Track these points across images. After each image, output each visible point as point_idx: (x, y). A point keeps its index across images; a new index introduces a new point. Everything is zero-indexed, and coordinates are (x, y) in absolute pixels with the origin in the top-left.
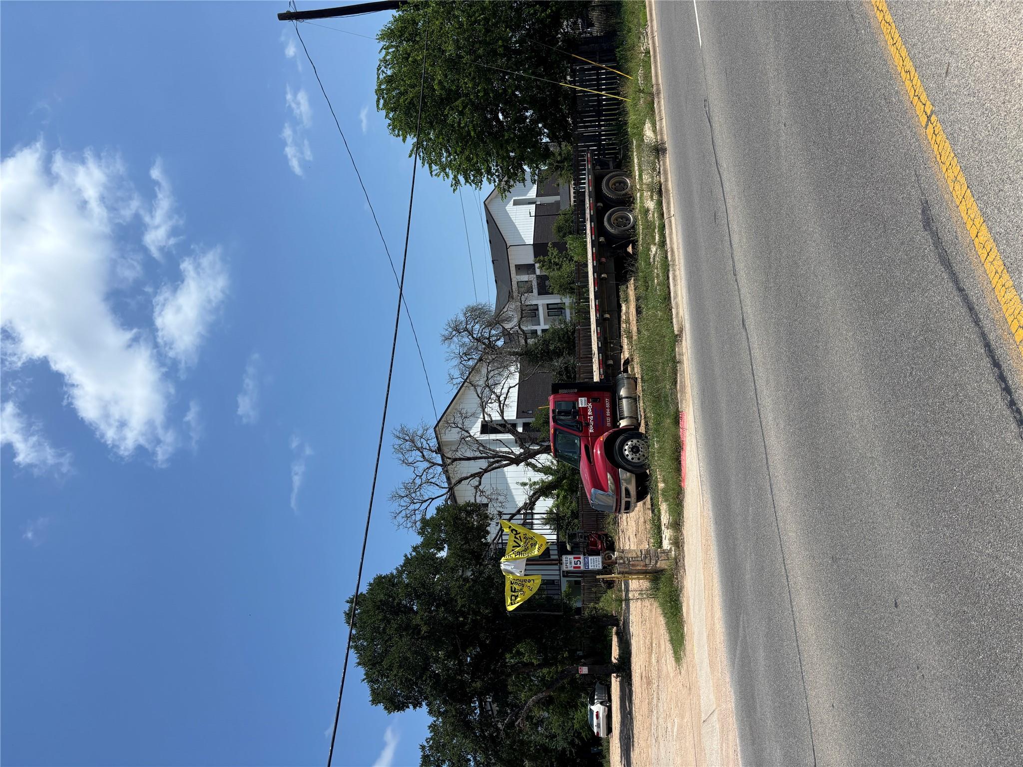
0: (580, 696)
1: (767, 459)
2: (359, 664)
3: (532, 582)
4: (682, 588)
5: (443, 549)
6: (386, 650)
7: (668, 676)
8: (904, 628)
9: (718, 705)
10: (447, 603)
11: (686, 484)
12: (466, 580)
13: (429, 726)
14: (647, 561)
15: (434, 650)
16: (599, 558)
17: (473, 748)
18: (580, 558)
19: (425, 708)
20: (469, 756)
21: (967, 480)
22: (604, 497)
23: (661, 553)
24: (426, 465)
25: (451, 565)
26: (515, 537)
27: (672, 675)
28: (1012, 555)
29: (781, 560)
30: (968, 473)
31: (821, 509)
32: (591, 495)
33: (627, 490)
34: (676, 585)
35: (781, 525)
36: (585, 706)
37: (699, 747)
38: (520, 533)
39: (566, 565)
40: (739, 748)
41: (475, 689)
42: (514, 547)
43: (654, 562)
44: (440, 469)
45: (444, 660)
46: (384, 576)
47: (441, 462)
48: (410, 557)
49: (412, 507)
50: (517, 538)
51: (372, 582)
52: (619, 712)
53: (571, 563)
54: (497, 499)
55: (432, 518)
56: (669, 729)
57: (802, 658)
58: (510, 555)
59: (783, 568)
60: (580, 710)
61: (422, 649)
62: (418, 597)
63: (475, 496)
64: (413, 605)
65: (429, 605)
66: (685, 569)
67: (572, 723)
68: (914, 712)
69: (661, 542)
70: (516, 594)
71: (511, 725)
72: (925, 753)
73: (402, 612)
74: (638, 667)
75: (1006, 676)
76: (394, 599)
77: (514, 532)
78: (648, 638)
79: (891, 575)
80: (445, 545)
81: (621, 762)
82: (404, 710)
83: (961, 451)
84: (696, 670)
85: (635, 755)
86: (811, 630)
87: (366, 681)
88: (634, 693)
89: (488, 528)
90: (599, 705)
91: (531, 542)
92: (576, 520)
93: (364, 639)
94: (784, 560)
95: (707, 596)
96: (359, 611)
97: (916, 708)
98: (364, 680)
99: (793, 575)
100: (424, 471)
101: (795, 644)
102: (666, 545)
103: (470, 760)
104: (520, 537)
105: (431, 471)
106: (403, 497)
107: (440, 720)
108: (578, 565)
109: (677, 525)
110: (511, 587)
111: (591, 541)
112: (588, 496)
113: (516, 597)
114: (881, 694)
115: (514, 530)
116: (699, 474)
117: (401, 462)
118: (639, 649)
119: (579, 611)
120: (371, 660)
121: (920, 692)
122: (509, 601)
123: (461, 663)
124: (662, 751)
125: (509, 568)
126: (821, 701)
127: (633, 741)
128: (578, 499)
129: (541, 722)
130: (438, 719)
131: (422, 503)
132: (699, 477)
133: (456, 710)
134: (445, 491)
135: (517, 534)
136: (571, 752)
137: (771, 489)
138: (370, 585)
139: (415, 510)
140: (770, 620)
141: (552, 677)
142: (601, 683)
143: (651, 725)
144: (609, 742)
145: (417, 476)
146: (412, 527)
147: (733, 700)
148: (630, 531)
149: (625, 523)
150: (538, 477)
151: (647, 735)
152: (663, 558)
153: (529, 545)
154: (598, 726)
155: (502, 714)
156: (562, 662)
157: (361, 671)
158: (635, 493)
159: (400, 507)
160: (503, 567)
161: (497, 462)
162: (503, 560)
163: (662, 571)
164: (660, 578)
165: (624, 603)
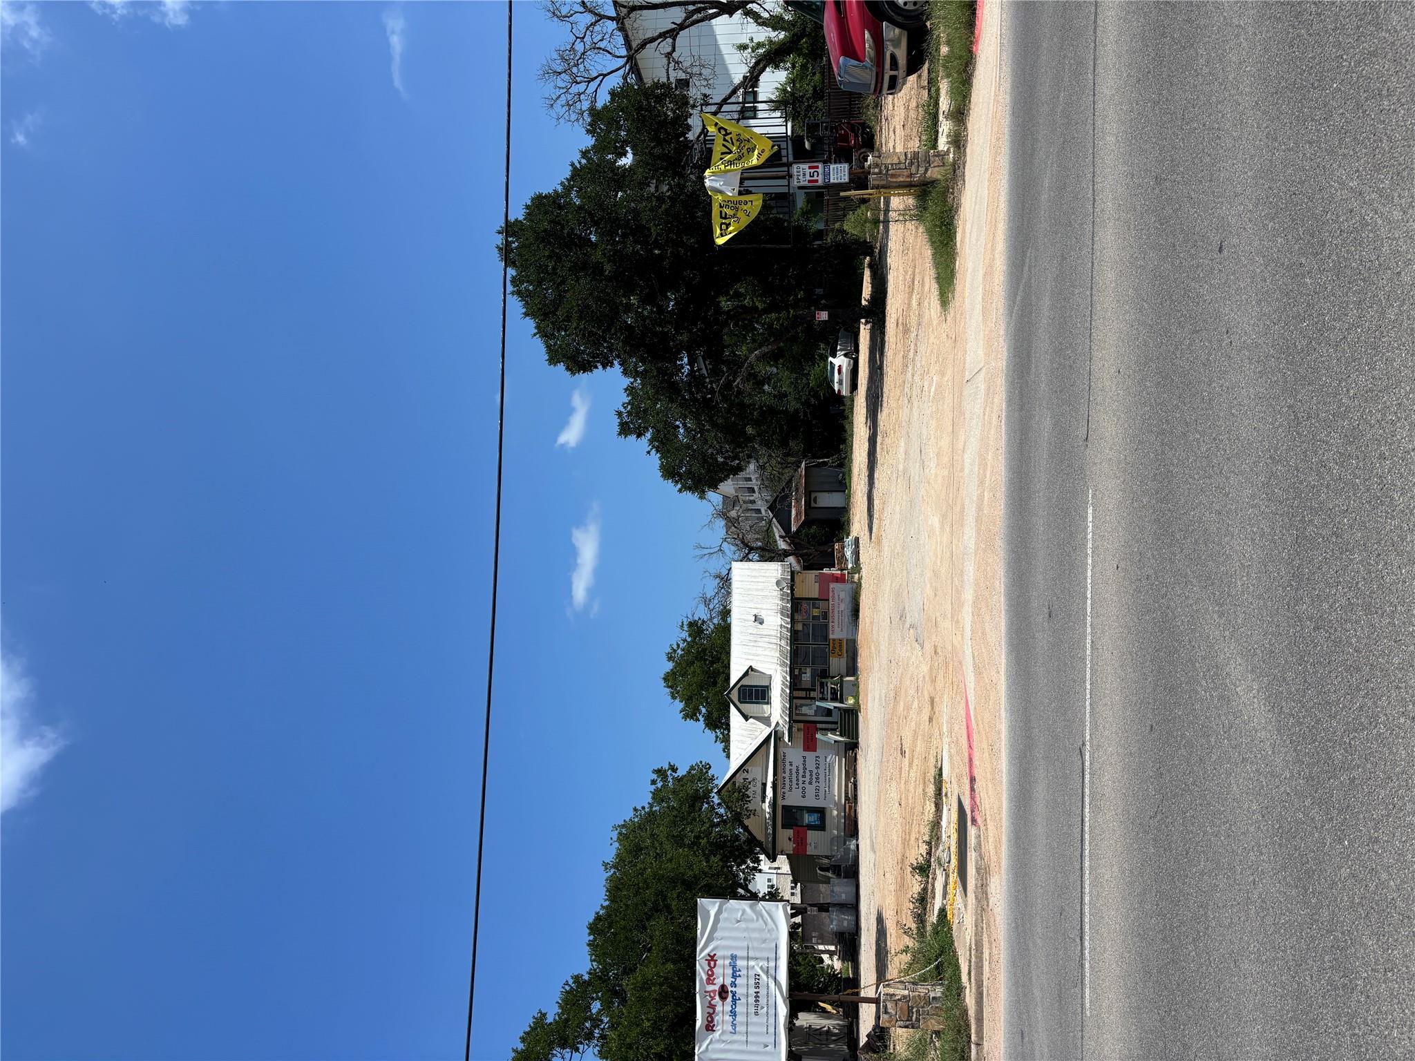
0: (818, 348)
1: (1096, 13)
2: (526, 314)
3: (749, 204)
4: (959, 206)
5: (624, 154)
6: (560, 295)
7: (930, 323)
8: (1223, 281)
9: (987, 363)
10: (638, 231)
11: (980, 47)
12: (661, 199)
13: (625, 389)
14: (913, 169)
15: (624, 296)
16: (844, 167)
17: (681, 413)
18: (817, 167)
19: (617, 368)
20: (678, 423)
21: (1354, 75)
22: (858, 71)
23: (935, 156)
24: (589, 18)
25: (639, 177)
26: (725, 140)
27: (935, 323)
28: (1380, 192)
29: (1089, 176)
30: (1358, 63)
31: (1156, 103)
32: (839, 67)
33: (893, 57)
34: (951, 202)
35: (1099, 122)
36: (825, 359)
37: (958, 410)
38: (731, 133)
39: (798, 179)
40: (1004, 414)
41: (682, 342)
42: (722, 154)
43: (924, 169)
44: (611, 26)
45: (639, 307)
46: (546, 195)
47: (613, 14)
48: (578, 166)
49: (575, 89)
50: (727, 141)
51: (529, 203)
52: (867, 365)
53: (804, 175)
54: (701, 74)
55: (605, 107)
56: (926, 388)
57: (1094, 310)
58: (718, 166)
59: (1091, 187)
60: (818, 364)
61: (608, 294)
62: (596, 223)
63: (668, 70)
64: (591, 233)
65: (612, 236)
66: (964, 181)
67: (808, 380)
68: (1210, 385)
69: (936, 140)
70: (727, 221)
71: (728, 385)
72: (1212, 433)
73: (576, 245)
74: (894, 310)
75: (1327, 351)
76: (563, 227)
77: (723, 132)
78: (909, 273)
79: (1224, 208)
80: (628, 148)
81: (866, 423)
82: (591, 371)
83: (1358, 28)
84: (965, 318)
85: (882, 417)
86: (1111, 275)
87: (538, 336)
88: (887, 344)
89: (690, 121)
90: (842, 357)
91: (746, 145)
92: (819, 103)
93: (528, 282)
94: (1094, 176)
95: (989, 220)
96: (517, 244)
97: (1214, 381)
98: (535, 335)
99: (1102, 199)
100: (587, 29)
101: (1088, 293)
102: (943, 144)
103: (678, 427)
104: (731, 138)
105: (597, 28)
106: (560, 73)
107: (639, 381)
108: (815, 178)
109: (960, 114)
110: (721, 212)
111: (840, 134)
112: (835, 69)
113: (728, 225)
114: (1177, 362)
115: (722, 128)
116: (999, 33)
117: (550, 15)
118: (896, 287)
119: (820, 234)
120: (541, 309)
121: (1223, 361)
122: (718, 231)
123: (661, 310)
124: (915, 412)
125: (717, 185)
126: (1106, 365)
127: (882, 401)
128: (824, 69)
129: (768, 379)
130: (636, 380)
131: (589, 82)
132: (999, 37)
133: (657, 369)
134: (621, 62)
135: (727, 134)
136: (805, 412)
137: (1095, 64)
138: (527, 207)
139: (579, 94)
140: (1064, 258)
141: (782, 325)
142: (846, 330)
143: (904, 382)
144: (853, 401)
145: (577, 38)
146: (577, 120)
147: (1005, 358)
148: (897, 118)
149: (890, 106)
150: (763, 34)
151: (898, 394)
152: (936, 164)
153: (744, 151)
154: (840, 382)
155: (715, 373)
156: (796, 306)
157: (530, 324)
158: (905, 62)
159: (557, 89)
160: (707, 183)
161: (698, 11)
162: (707, 173)
163: (933, 182)
164: (930, 192)
165: (881, 225)
